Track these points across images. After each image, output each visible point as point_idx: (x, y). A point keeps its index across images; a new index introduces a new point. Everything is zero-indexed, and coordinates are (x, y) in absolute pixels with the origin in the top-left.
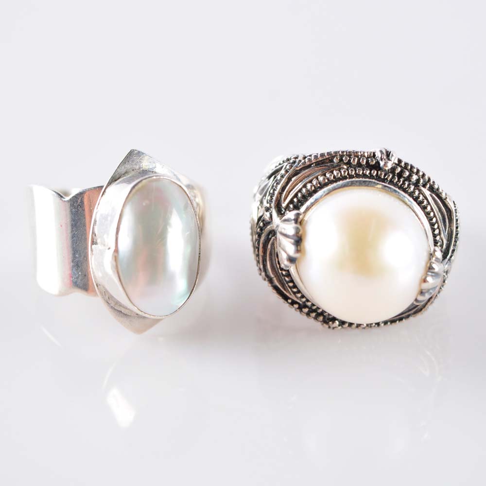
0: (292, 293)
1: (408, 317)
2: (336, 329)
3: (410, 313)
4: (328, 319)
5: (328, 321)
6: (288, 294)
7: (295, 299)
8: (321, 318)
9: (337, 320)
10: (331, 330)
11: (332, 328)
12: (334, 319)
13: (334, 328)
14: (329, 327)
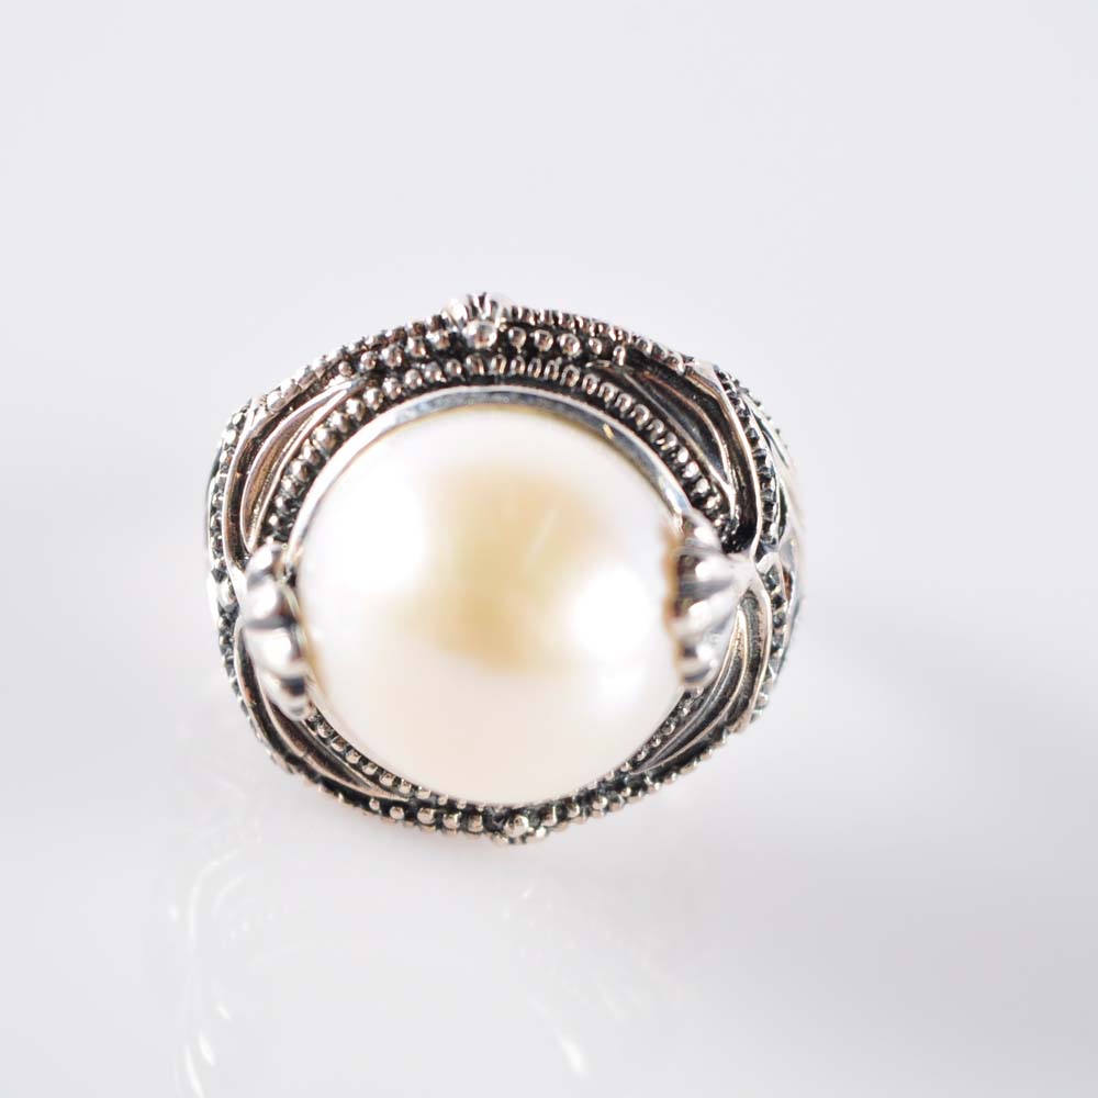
0: (369, 783)
1: (717, 735)
2: (529, 839)
3: (716, 722)
4: (498, 819)
5: (499, 825)
6: (361, 790)
7: (386, 795)
8: (477, 824)
9: (520, 811)
10: (519, 847)
11: (518, 840)
12: (511, 814)
13: (523, 838)
14: (512, 841)
